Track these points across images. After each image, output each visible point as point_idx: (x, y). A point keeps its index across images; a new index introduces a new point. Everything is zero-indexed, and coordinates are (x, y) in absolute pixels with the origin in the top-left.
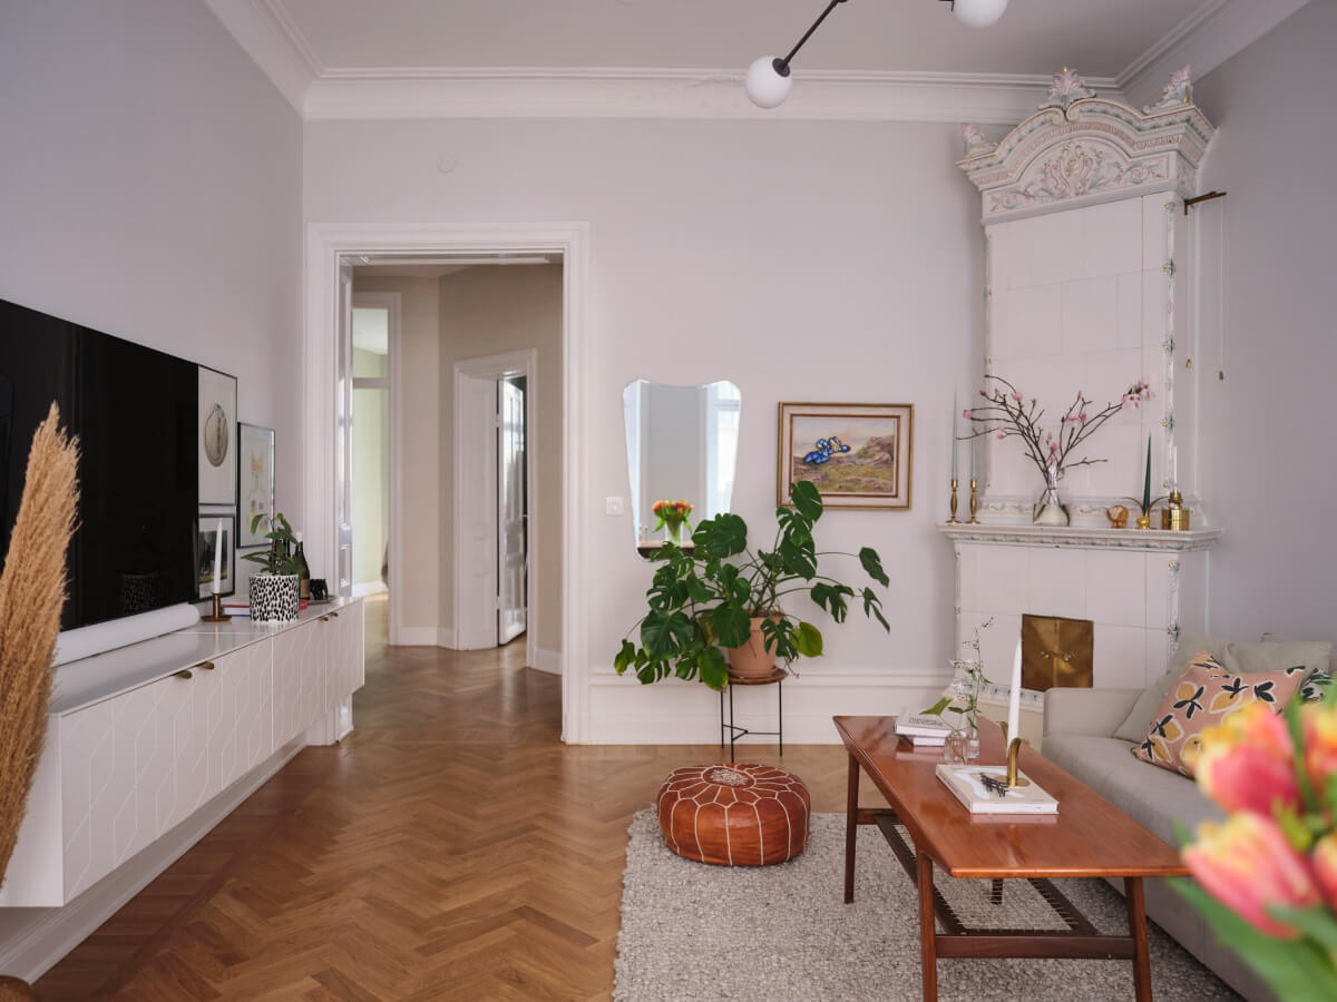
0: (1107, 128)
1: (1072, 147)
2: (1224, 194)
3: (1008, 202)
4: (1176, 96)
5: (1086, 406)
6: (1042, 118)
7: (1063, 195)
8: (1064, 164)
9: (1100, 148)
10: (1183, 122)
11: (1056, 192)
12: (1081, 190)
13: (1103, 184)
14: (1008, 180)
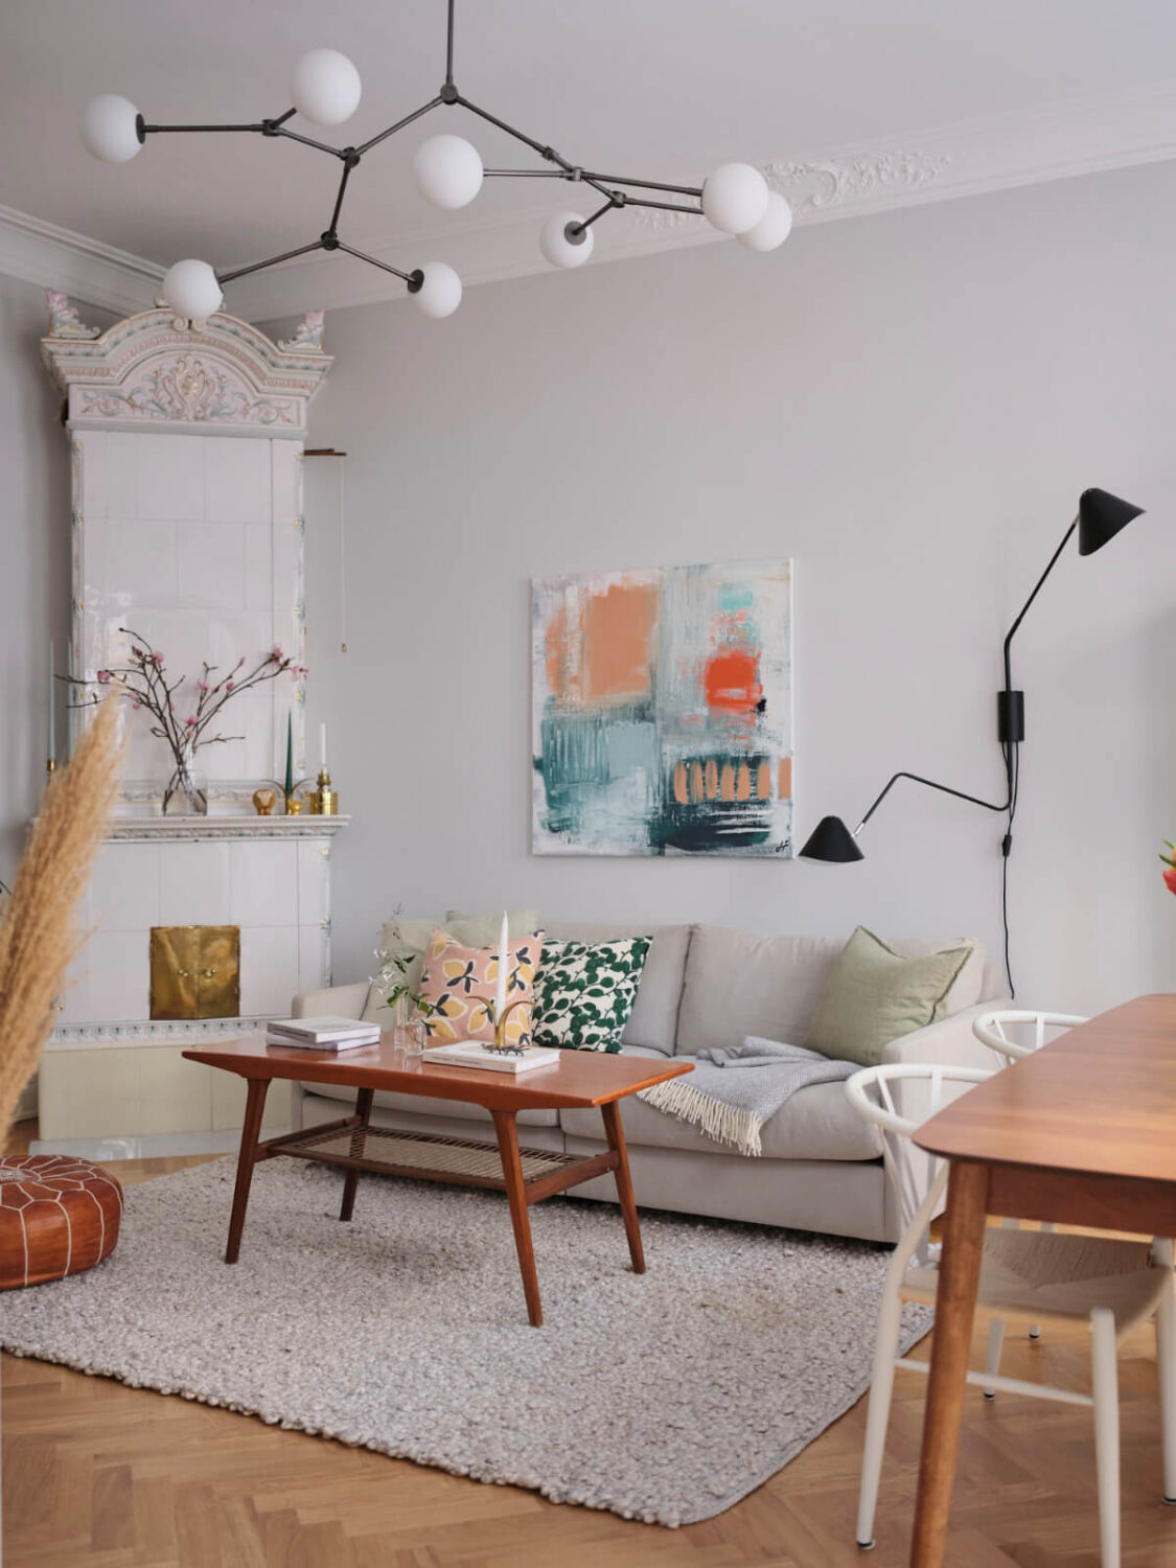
0: (232, 351)
1: (190, 360)
2: (343, 454)
3: (105, 405)
4: (311, 340)
5: (210, 672)
6: (160, 317)
7: (178, 414)
8: (180, 378)
9: (223, 371)
10: (319, 370)
11: (169, 409)
12: (201, 415)
13: (229, 414)
14: (108, 379)
